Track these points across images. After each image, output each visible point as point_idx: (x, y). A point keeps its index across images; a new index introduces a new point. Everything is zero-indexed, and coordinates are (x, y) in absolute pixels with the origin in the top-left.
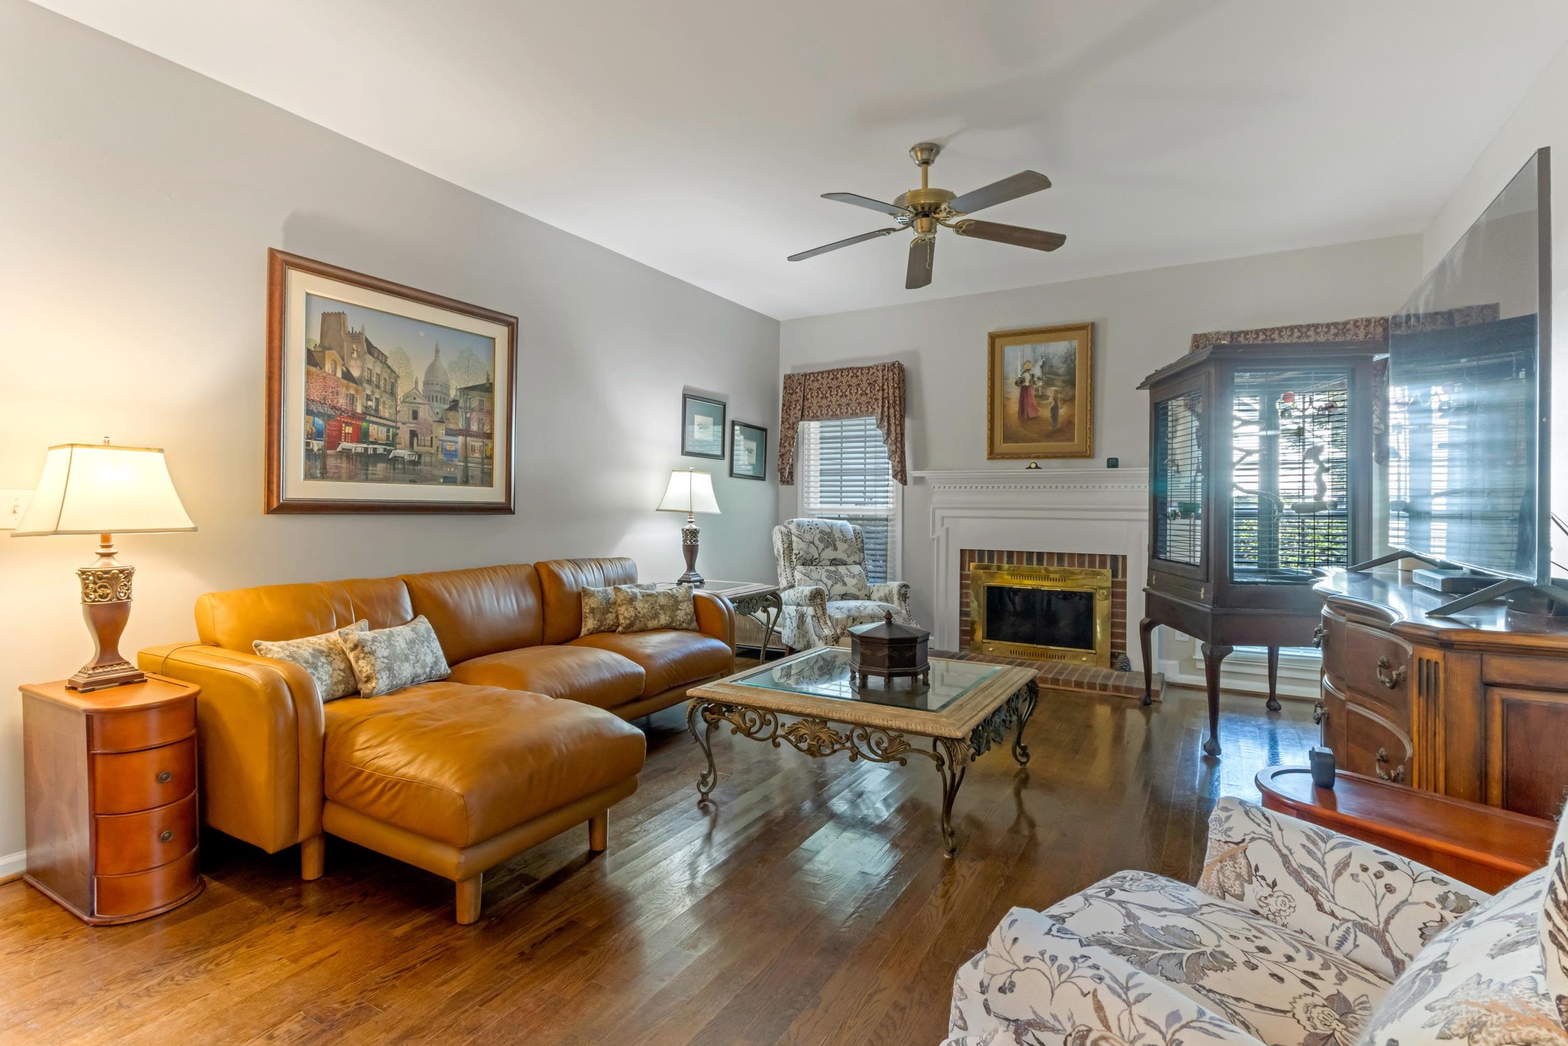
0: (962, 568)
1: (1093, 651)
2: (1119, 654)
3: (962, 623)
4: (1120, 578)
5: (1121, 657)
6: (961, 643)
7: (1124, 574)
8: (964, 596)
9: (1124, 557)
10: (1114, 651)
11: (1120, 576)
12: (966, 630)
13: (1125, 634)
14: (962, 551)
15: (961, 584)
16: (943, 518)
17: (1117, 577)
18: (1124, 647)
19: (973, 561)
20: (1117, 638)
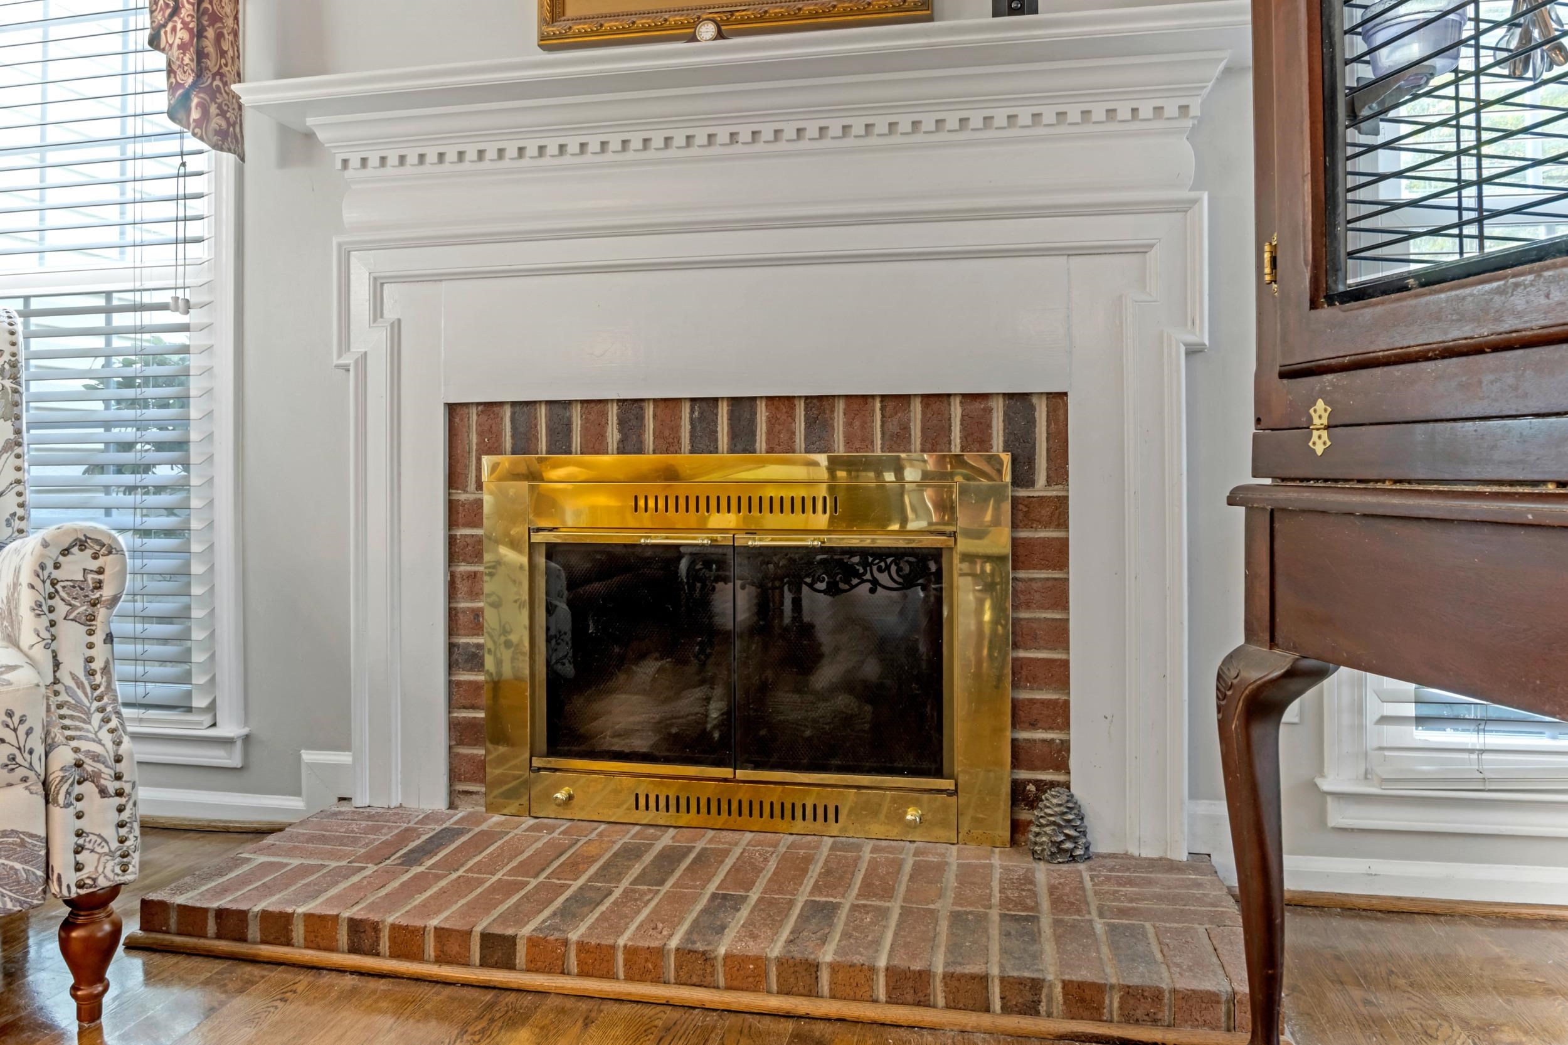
0: (454, 478)
1: (947, 784)
2: (1043, 787)
3: (456, 694)
4: (1041, 487)
5: (1052, 801)
6: (454, 775)
7: (1059, 472)
8: (462, 587)
9: (1057, 400)
10: (1023, 775)
11: (1041, 478)
12: (472, 724)
13: (1063, 709)
14: (452, 409)
15: (451, 541)
16: (378, 285)
17: (1031, 483)
18: (1059, 756)
19: (494, 449)
20: (1033, 725)
